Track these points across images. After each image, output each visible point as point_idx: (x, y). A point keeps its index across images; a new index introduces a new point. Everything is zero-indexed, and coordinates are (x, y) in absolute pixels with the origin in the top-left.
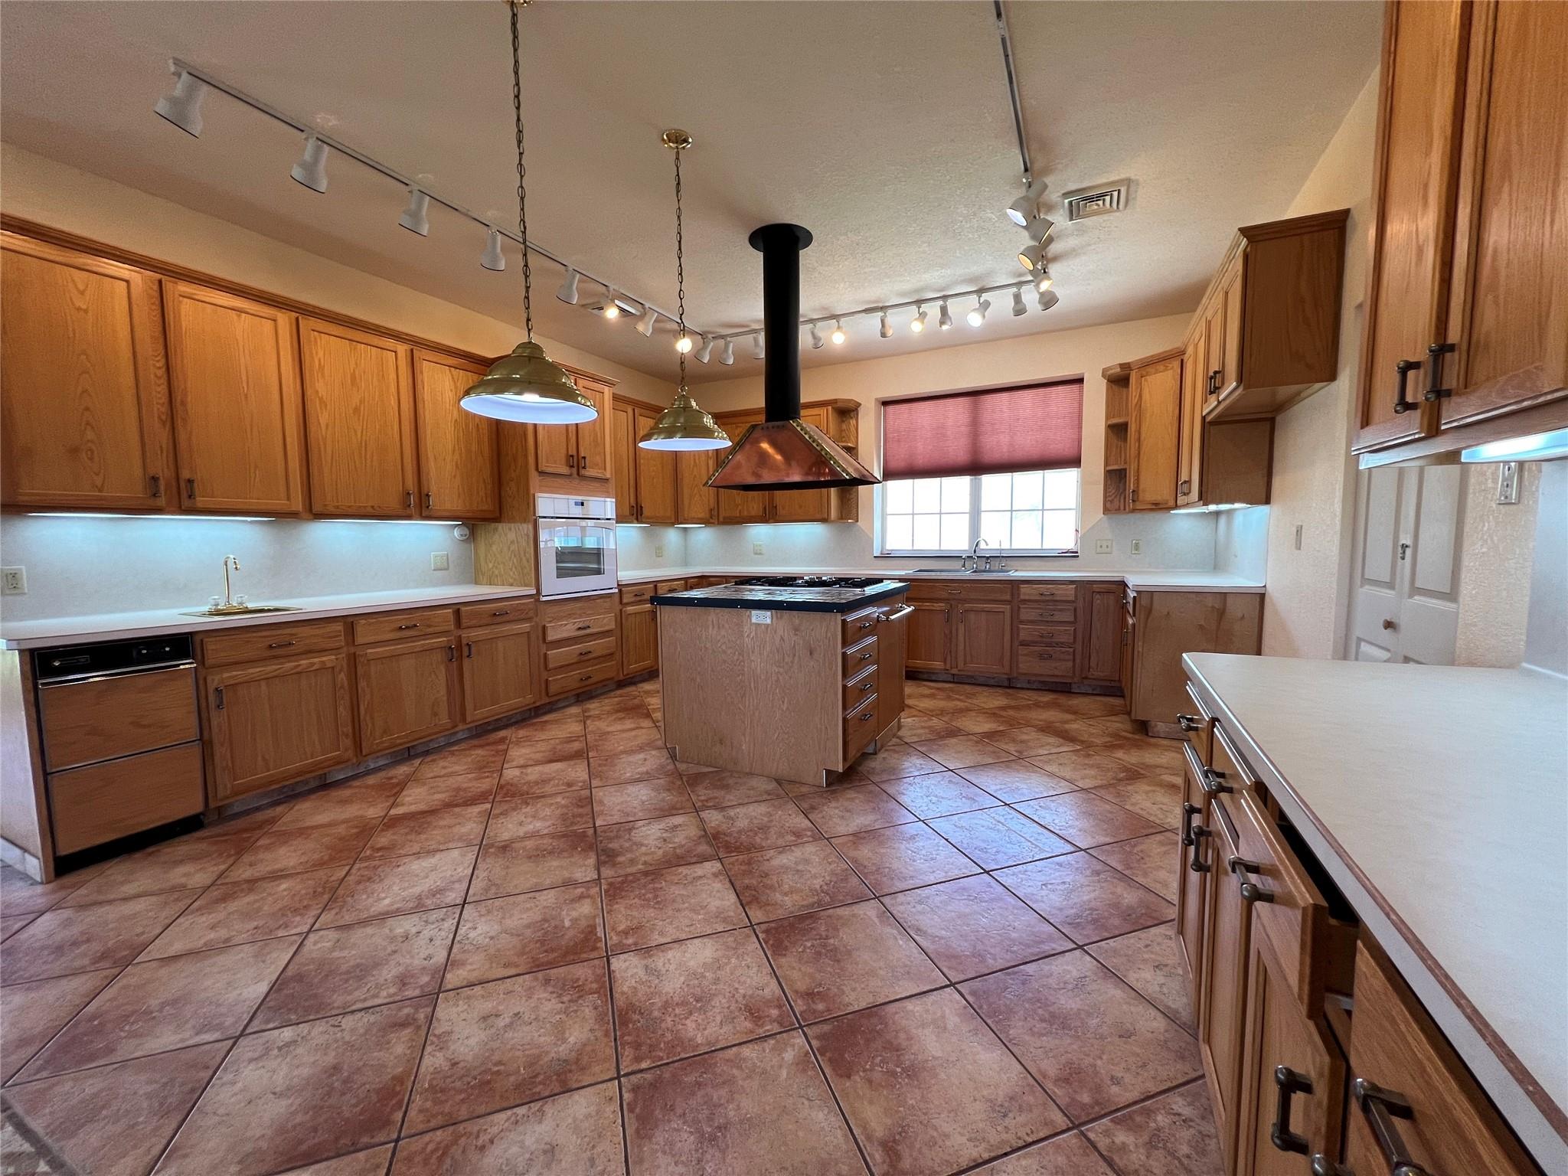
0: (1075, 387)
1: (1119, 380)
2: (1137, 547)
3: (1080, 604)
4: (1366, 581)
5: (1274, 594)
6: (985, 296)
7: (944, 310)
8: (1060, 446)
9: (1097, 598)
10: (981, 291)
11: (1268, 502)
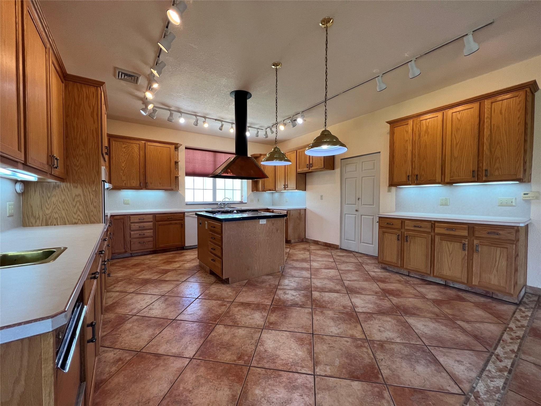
4: (346, 204)
5: (309, 208)
11: (305, 191)
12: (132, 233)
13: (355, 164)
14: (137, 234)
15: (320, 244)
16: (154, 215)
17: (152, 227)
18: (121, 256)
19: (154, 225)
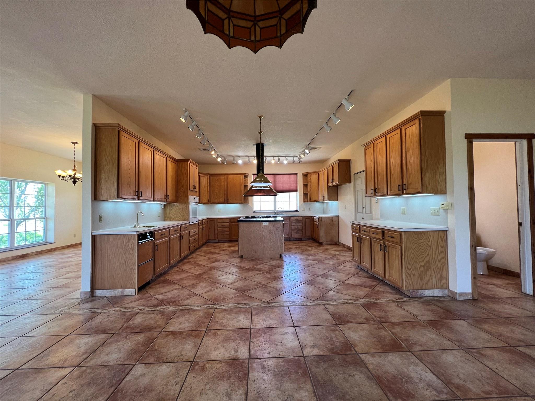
0: (296, 175)
1: (305, 175)
2: (310, 209)
3: (303, 221)
4: (358, 213)
5: (340, 216)
6: (287, 158)
7: (279, 159)
8: (293, 187)
9: (306, 219)
10: (286, 157)
11: (338, 201)
12: (218, 228)
13: (361, 178)
14: (220, 229)
15: (345, 246)
16: (230, 219)
17: (229, 226)
18: (213, 241)
19: (230, 225)
